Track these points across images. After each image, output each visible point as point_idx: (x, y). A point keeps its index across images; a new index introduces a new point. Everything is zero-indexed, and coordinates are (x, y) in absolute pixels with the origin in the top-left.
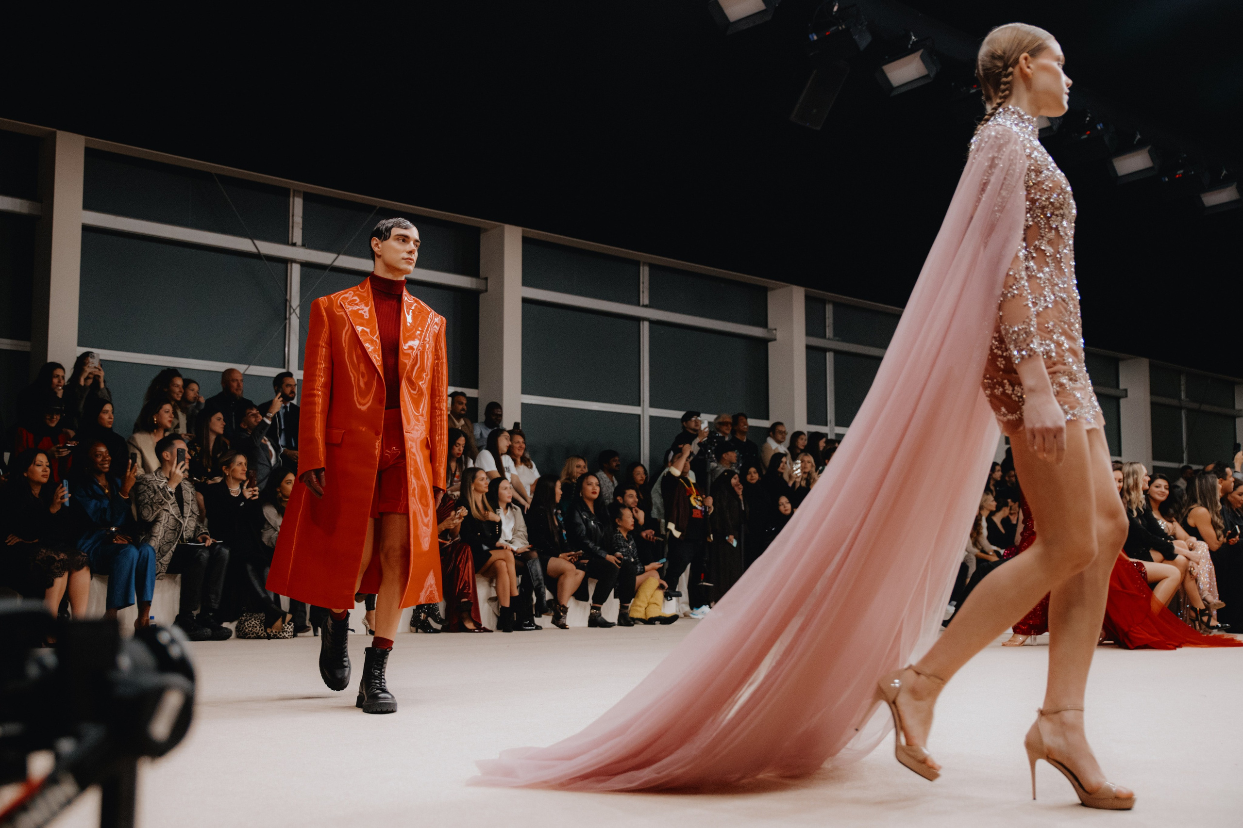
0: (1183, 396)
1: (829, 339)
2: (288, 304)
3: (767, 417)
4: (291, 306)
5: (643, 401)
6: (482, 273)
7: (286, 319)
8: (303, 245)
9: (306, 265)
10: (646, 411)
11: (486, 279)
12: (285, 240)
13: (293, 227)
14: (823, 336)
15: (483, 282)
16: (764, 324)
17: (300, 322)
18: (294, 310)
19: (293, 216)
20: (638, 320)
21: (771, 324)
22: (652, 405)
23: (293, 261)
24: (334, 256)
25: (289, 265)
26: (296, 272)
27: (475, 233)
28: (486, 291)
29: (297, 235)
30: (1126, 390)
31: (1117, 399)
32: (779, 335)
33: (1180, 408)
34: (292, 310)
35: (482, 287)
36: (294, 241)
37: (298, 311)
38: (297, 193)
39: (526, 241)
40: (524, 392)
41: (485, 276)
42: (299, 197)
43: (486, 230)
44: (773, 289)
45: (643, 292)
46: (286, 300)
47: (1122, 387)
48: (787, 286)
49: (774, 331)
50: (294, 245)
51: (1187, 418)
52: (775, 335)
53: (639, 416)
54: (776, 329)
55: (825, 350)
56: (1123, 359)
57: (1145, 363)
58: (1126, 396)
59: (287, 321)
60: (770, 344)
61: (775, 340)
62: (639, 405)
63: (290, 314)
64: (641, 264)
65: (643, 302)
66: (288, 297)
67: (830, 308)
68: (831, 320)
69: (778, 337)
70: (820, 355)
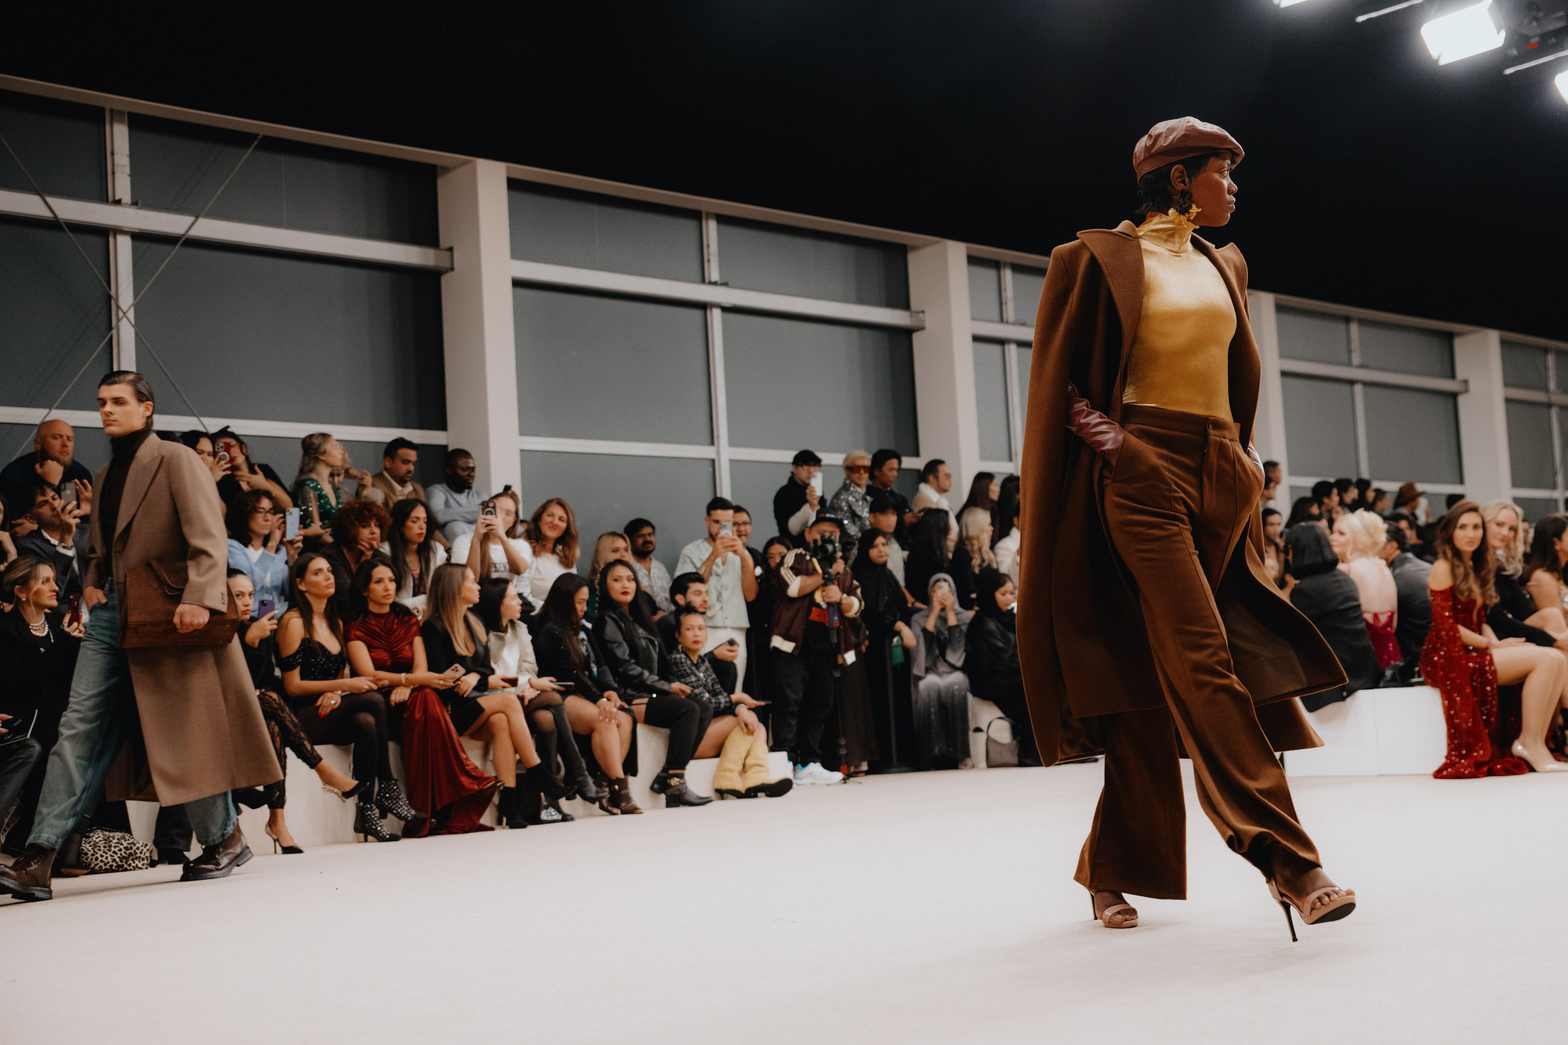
0: (1552, 385)
1: (1007, 322)
2: (113, 303)
3: (916, 453)
4: (118, 307)
5: (718, 437)
6: (444, 242)
7: (110, 328)
8: (134, 203)
9: (140, 237)
10: (726, 453)
11: (451, 249)
12: (103, 195)
13: (113, 173)
14: (1002, 320)
15: (447, 254)
16: (904, 303)
17: (137, 334)
18: (124, 313)
19: (112, 154)
20: (703, 307)
21: (914, 304)
22: (732, 443)
23: (117, 231)
24: (188, 220)
25: (111, 240)
26: (123, 248)
27: (430, 174)
28: (452, 269)
29: (122, 186)
30: (1466, 382)
31: (1454, 396)
32: (929, 321)
33: (1549, 405)
34: (121, 314)
35: (448, 265)
36: (117, 198)
37: (131, 314)
38: (117, 115)
39: (513, 184)
40: (524, 431)
41: (448, 245)
42: (121, 121)
43: (446, 170)
44: (915, 248)
45: (709, 261)
46: (110, 297)
47: (1460, 374)
48: (939, 242)
49: (921, 315)
50: (118, 202)
51: (1560, 421)
52: (923, 321)
53: (713, 461)
54: (923, 312)
55: (1002, 342)
56: (1460, 334)
57: (1492, 338)
58: (1467, 391)
59: (114, 332)
60: (916, 337)
61: (923, 328)
62: (712, 443)
63: (119, 320)
64: (704, 216)
65: (710, 277)
66: (113, 293)
67: (1008, 275)
68: (1009, 293)
69: (928, 323)
70: (997, 348)
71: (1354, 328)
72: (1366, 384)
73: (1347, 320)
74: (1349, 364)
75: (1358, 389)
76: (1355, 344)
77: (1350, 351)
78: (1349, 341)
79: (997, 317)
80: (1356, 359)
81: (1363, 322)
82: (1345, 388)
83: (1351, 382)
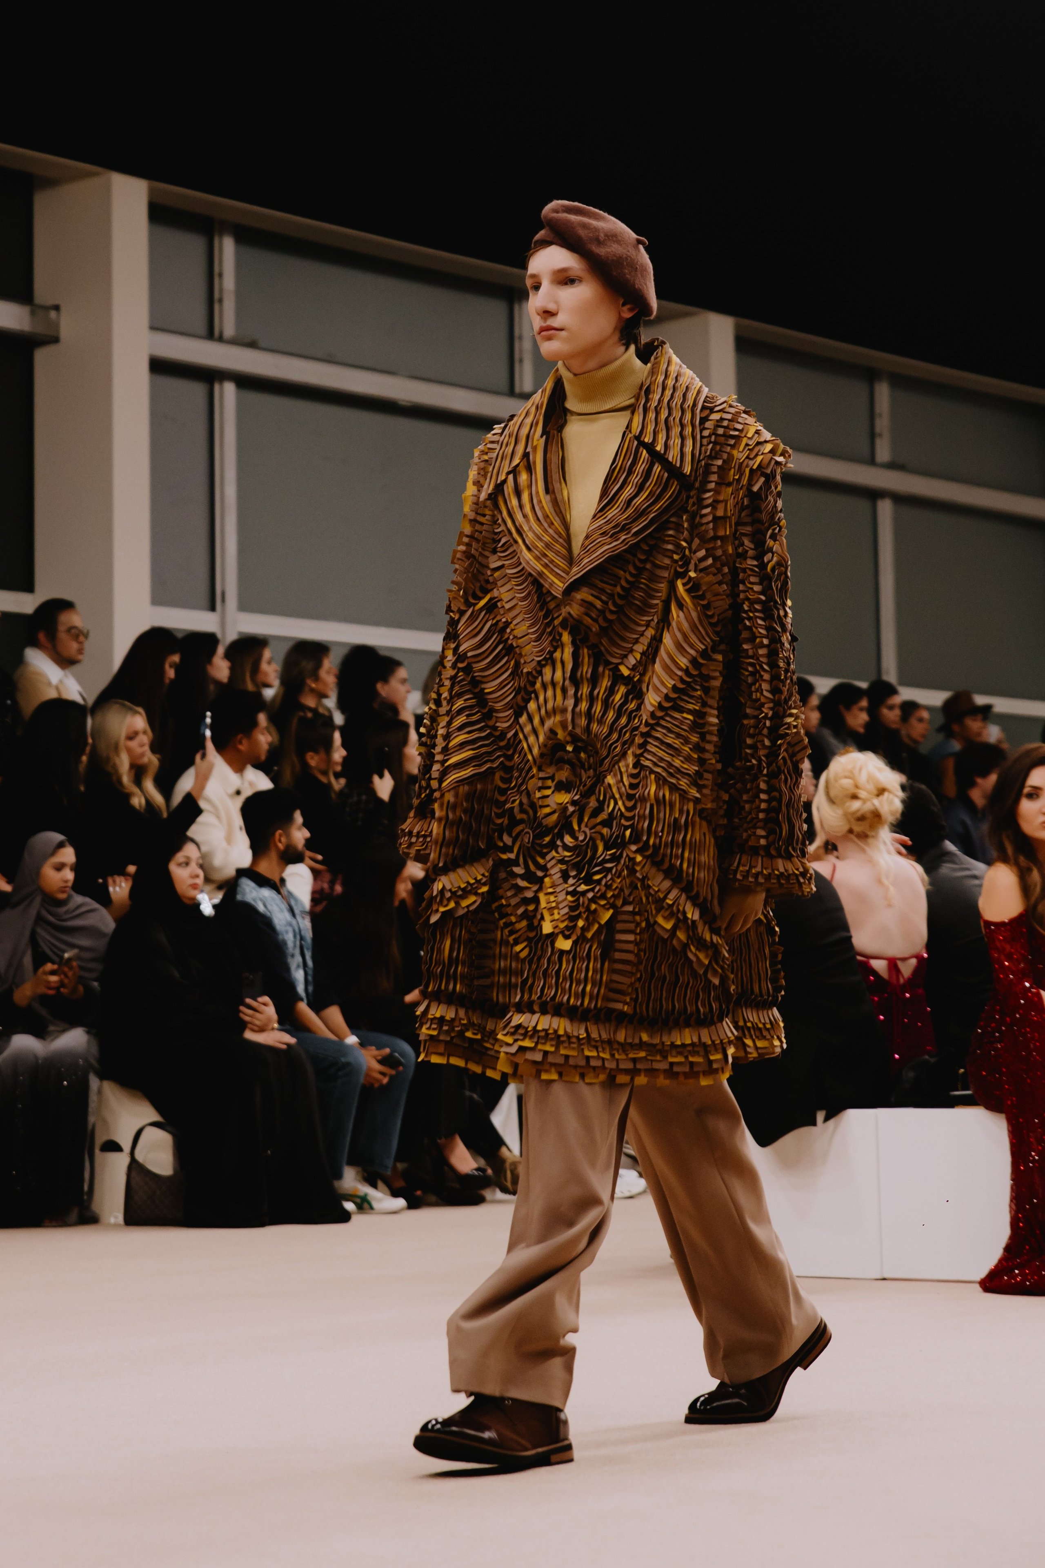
1: (221, 339)
3: (28, 586)
14: (211, 333)
16: (19, 289)
21: (42, 292)
32: (67, 326)
44: (51, 183)
48: (94, 174)
49: (53, 314)
52: (56, 327)
54: (57, 308)
55: (208, 376)
60: (42, 357)
61: (54, 340)
67: (228, 247)
68: (228, 282)
69: (65, 332)
70: (196, 390)
71: (883, 392)
72: (900, 499)
73: (871, 375)
74: (872, 461)
75: (885, 508)
76: (883, 424)
77: (873, 436)
78: (872, 416)
79: (201, 326)
80: (883, 453)
81: (899, 381)
82: (863, 505)
83: (873, 495)
